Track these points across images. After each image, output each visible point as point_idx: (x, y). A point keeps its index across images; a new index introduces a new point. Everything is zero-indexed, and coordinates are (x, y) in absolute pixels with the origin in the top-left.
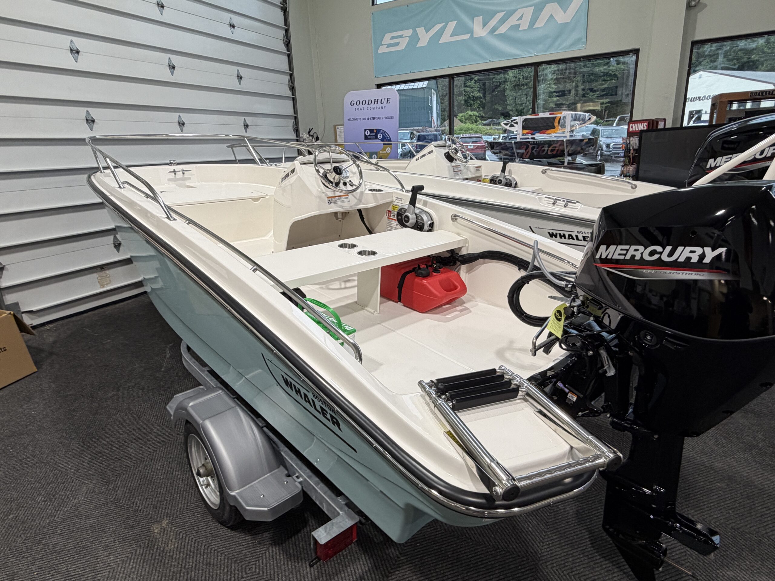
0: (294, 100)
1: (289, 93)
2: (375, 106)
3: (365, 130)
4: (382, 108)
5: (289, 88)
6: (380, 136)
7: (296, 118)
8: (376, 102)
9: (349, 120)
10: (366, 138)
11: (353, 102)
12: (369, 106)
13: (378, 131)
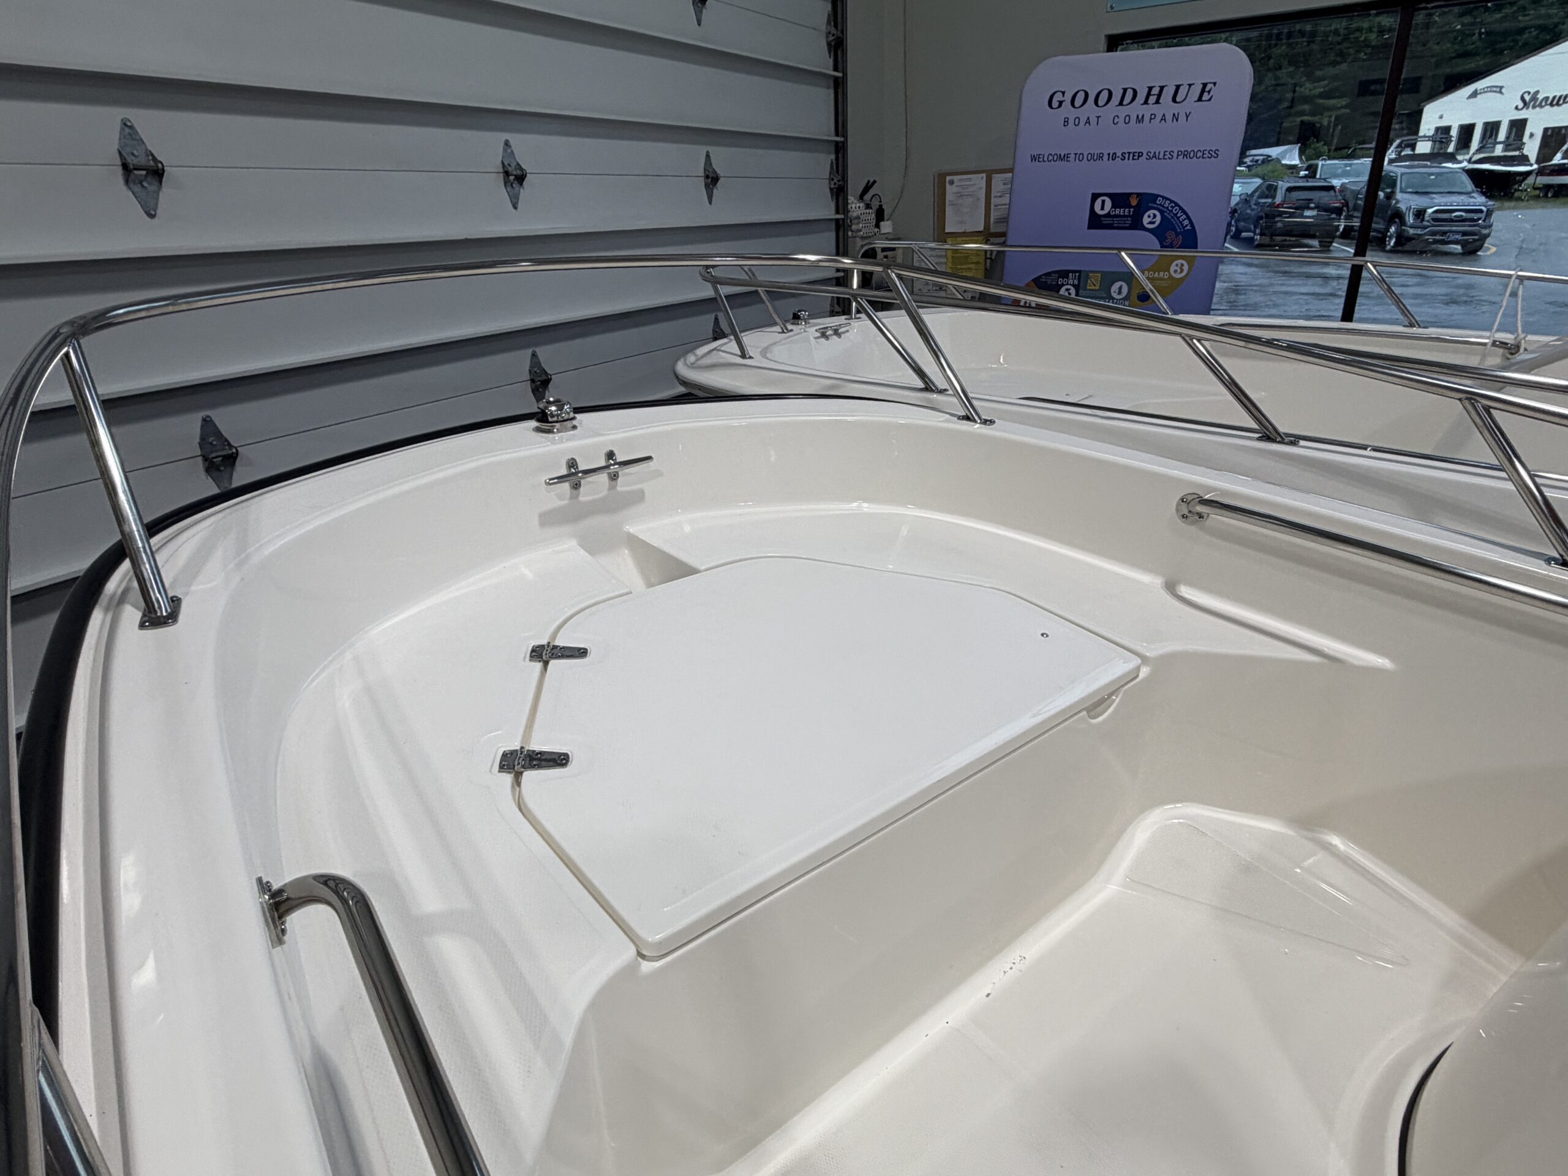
0: (839, 86)
1: (822, 62)
2: (1151, 108)
3: (1095, 197)
4: (1176, 117)
5: (829, 44)
6: (1151, 218)
7: (840, 149)
8: (1154, 95)
9: (1034, 158)
10: (1096, 222)
11: (1058, 97)
12: (1123, 111)
13: (1147, 201)
